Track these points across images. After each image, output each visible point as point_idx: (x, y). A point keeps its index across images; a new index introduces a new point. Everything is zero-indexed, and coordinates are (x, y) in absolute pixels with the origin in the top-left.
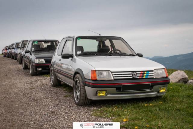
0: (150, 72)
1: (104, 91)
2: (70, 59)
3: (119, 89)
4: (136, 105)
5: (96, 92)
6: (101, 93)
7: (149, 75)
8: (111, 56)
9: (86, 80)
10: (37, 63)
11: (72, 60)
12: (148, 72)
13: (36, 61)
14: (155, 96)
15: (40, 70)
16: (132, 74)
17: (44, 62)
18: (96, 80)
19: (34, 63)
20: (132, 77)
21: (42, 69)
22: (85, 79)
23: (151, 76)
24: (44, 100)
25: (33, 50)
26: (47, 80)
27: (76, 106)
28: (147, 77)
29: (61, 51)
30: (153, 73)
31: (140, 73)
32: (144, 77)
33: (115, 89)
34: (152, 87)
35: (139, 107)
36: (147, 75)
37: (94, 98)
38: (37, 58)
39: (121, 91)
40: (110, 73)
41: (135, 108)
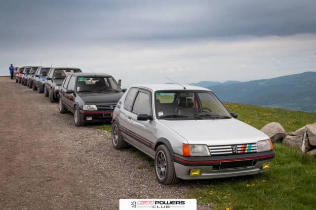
0: (253, 145)
1: (198, 170)
2: (148, 121)
3: (216, 167)
4: (235, 186)
5: (188, 171)
6: (195, 172)
7: (252, 148)
8: (202, 119)
9: (175, 155)
10: (86, 111)
11: (150, 122)
12: (250, 145)
13: (86, 108)
14: (257, 173)
15: (89, 119)
16: (232, 148)
17: (96, 109)
18: (189, 156)
19: (82, 110)
20: (232, 152)
21: (93, 118)
22: (174, 153)
23: (254, 149)
24: (113, 173)
25: (78, 90)
26: (102, 136)
27: (160, 185)
28: (249, 151)
29: (131, 105)
30: (256, 146)
31: (241, 146)
32: (246, 151)
33: (212, 167)
34: (255, 163)
35: (239, 188)
36: (249, 148)
37: (185, 178)
38: (86, 103)
39: (218, 169)
40: (206, 147)
41: (235, 189)
